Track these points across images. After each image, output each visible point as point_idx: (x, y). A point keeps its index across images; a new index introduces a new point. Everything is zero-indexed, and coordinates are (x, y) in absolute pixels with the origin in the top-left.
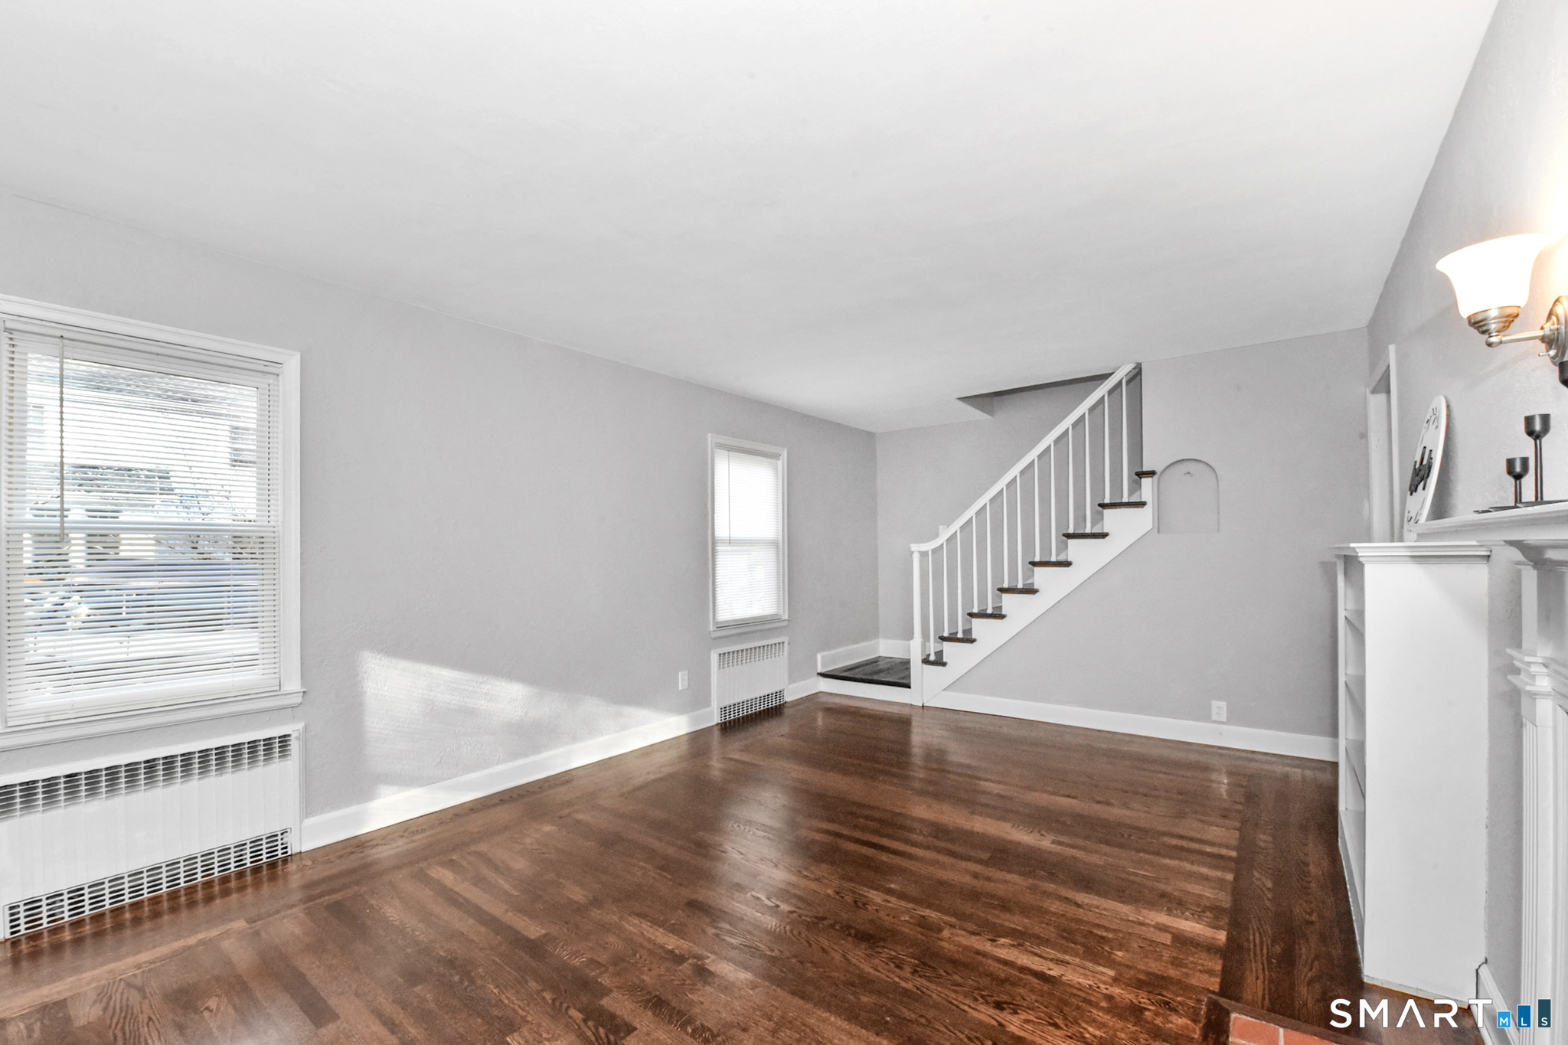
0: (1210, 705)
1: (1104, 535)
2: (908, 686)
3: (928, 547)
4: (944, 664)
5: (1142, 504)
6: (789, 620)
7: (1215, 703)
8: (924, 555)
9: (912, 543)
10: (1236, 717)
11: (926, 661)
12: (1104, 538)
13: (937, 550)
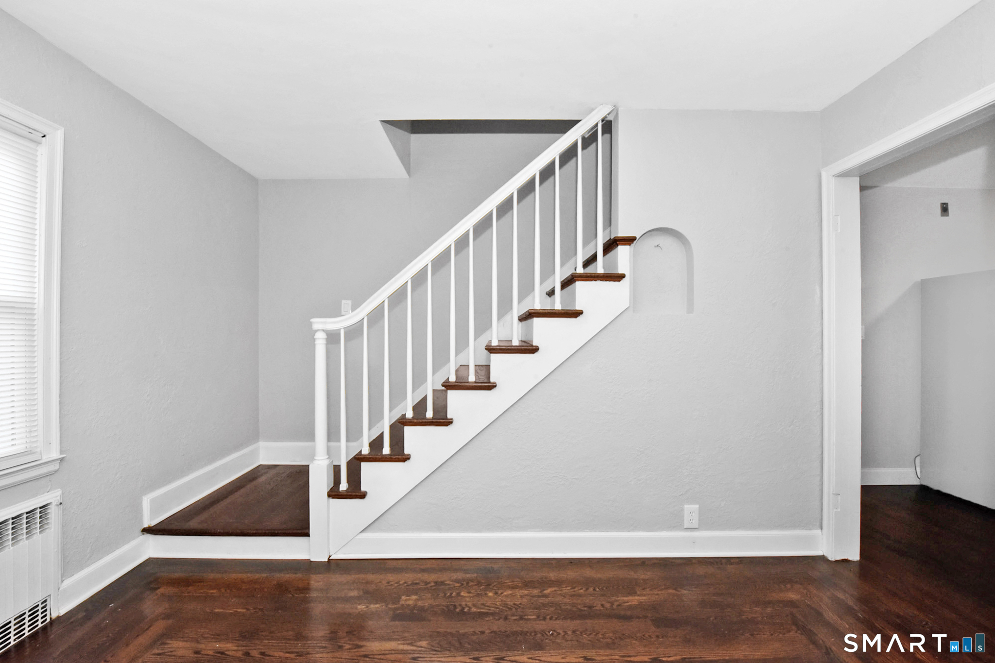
0: (683, 510)
1: (576, 314)
2: (308, 535)
3: (338, 324)
4: (363, 496)
5: (620, 277)
6: (62, 460)
7: (688, 507)
8: (332, 338)
9: (311, 319)
10: (706, 522)
11: (334, 493)
12: (576, 317)
13: (354, 332)
